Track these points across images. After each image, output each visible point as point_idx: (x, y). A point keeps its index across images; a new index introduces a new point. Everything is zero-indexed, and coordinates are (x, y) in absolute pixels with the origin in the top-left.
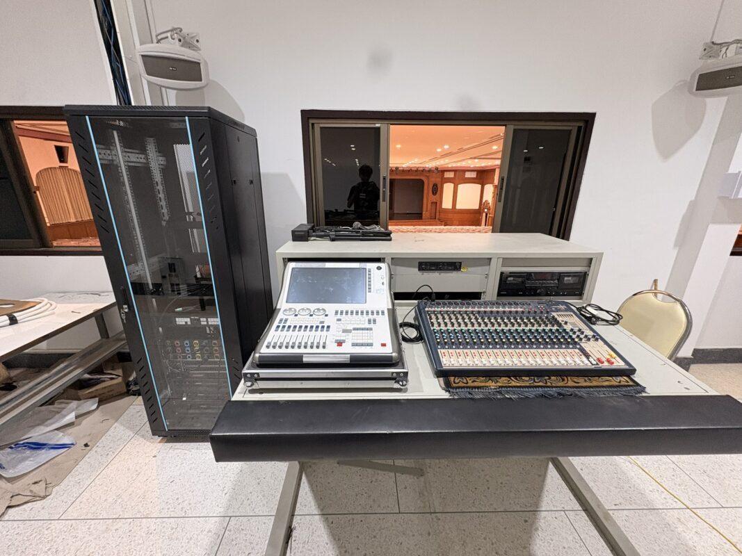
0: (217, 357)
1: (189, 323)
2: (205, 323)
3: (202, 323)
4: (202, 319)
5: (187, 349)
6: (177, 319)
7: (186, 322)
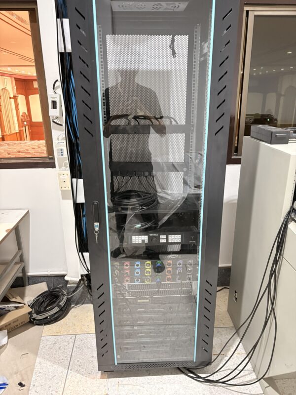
0: (169, 279)
1: (146, 241)
2: (165, 241)
3: (162, 241)
4: (161, 237)
5: (137, 271)
6: (134, 237)
7: (143, 241)
